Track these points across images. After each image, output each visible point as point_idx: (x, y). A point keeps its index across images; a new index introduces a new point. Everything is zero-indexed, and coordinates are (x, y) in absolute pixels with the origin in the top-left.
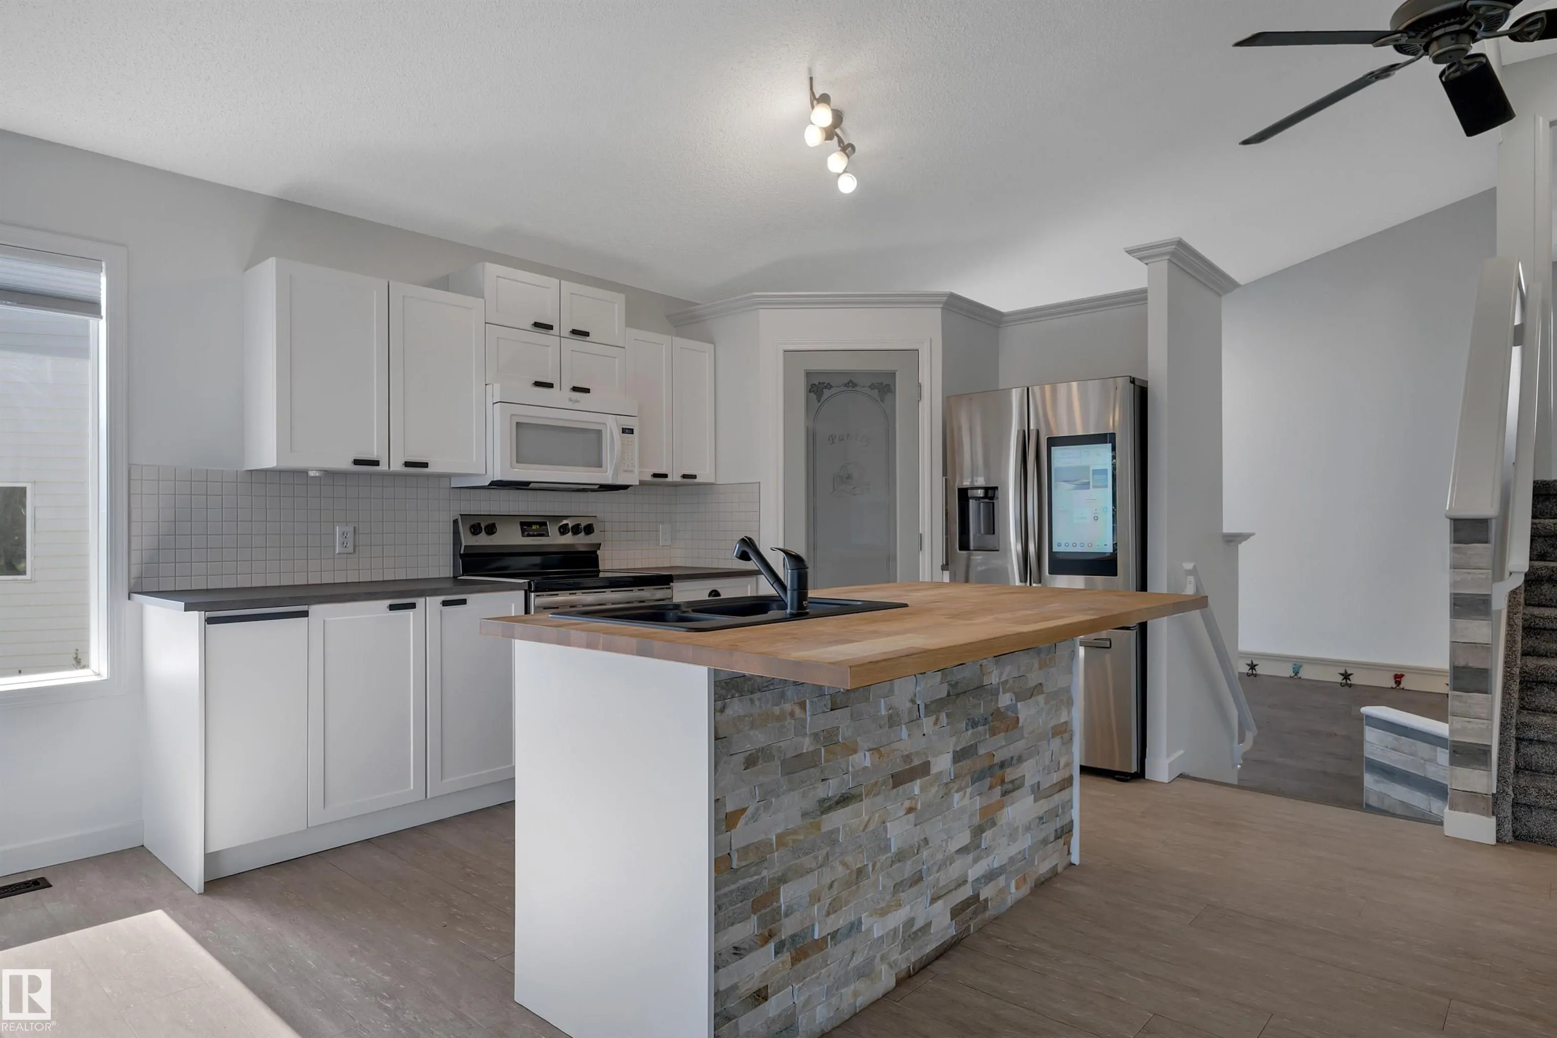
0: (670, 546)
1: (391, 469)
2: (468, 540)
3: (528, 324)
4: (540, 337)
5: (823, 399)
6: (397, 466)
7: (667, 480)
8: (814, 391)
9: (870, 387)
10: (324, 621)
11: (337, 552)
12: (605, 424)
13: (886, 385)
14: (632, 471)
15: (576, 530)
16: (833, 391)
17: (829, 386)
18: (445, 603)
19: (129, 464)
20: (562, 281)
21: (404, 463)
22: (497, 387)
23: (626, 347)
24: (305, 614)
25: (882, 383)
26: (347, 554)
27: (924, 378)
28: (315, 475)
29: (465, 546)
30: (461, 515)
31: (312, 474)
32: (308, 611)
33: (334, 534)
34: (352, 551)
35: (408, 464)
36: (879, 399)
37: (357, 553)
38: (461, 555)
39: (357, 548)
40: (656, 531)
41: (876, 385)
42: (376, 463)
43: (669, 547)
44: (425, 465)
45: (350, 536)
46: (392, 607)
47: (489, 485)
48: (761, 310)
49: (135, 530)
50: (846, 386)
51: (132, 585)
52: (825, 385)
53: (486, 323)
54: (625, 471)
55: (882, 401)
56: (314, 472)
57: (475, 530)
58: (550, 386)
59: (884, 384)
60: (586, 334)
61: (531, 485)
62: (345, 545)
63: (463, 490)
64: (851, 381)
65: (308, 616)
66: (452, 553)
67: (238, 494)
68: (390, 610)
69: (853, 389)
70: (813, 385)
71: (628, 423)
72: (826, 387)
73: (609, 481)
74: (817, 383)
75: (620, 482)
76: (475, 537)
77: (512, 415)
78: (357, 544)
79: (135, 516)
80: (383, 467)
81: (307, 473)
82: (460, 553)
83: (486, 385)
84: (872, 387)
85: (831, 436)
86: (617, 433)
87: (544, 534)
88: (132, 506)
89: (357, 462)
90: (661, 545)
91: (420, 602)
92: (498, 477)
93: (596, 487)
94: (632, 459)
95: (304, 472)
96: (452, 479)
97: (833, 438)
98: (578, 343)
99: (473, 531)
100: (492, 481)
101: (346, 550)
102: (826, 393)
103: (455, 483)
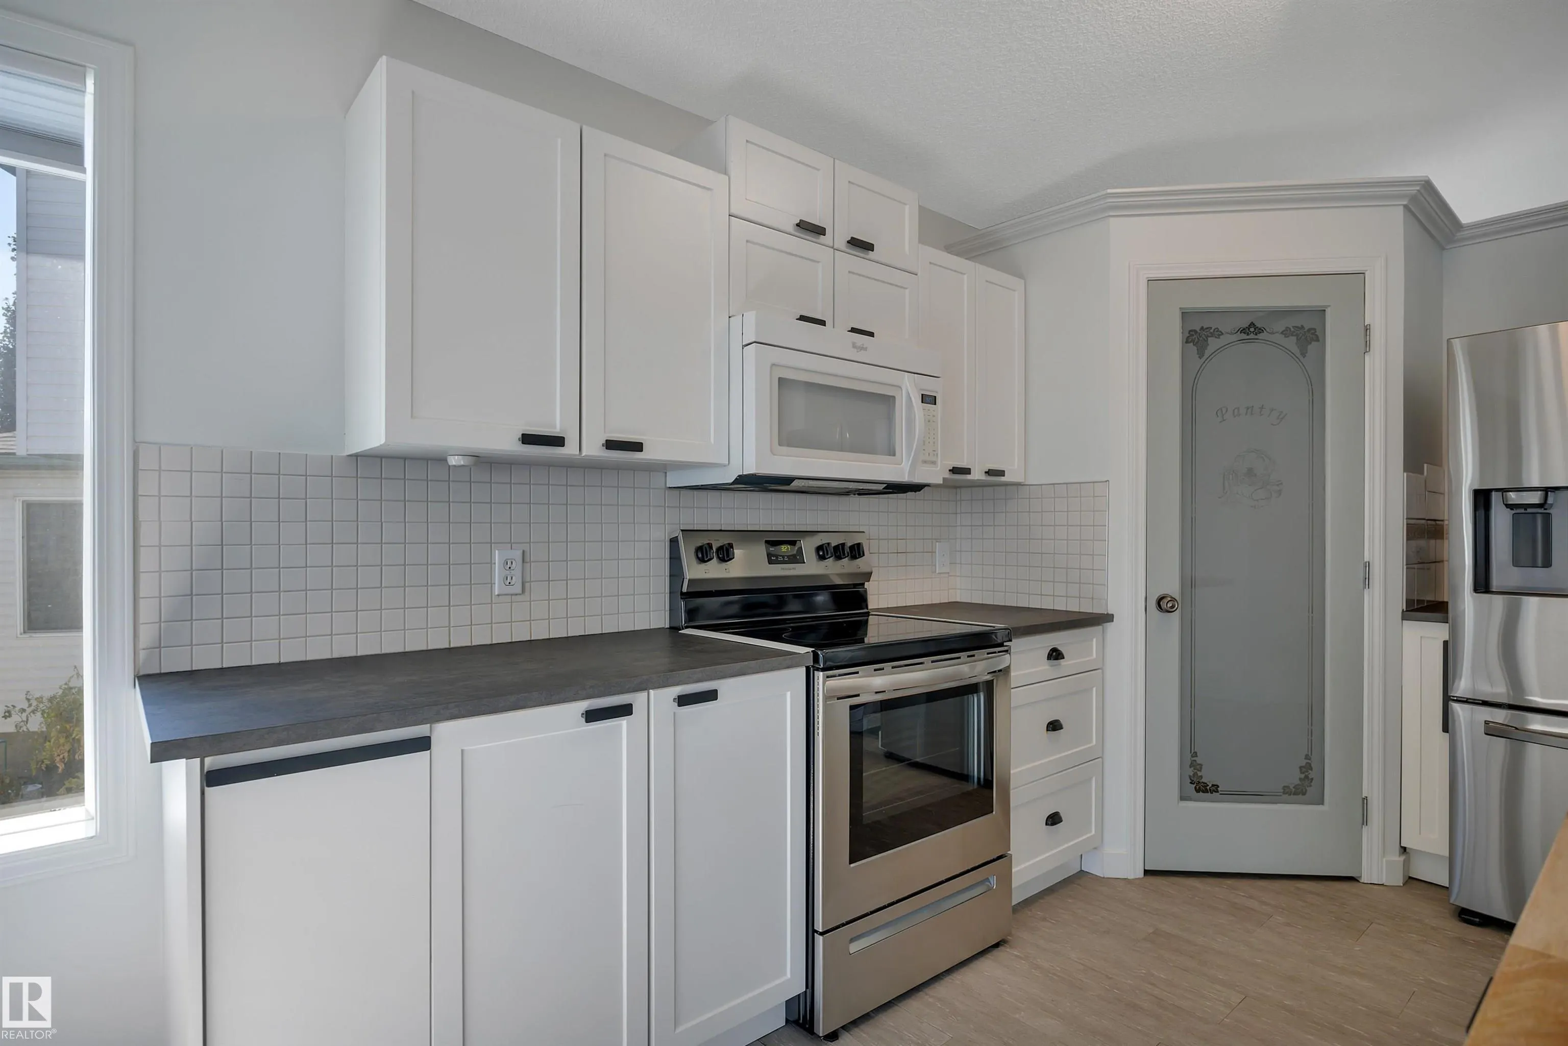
0: (948, 573)
1: (584, 454)
2: (694, 571)
3: (790, 226)
4: (805, 245)
5: (1207, 353)
6: (593, 449)
7: (969, 477)
8: (1193, 341)
9: (1282, 333)
10: (462, 751)
11: (496, 593)
12: (900, 387)
13: (1309, 330)
14: (934, 463)
15: (839, 552)
16: (1224, 340)
17: (1218, 333)
18: (683, 700)
19: (135, 441)
20: (837, 161)
21: (604, 442)
22: (751, 317)
23: (919, 274)
24: (423, 744)
25: (1302, 327)
26: (512, 595)
27: (1374, 314)
28: (459, 464)
29: (689, 580)
30: (682, 530)
31: (453, 461)
32: (429, 738)
33: (491, 563)
34: (520, 591)
35: (611, 445)
36: (1298, 355)
37: (527, 593)
38: (682, 593)
39: (527, 585)
40: (932, 552)
41: (1292, 329)
42: (559, 441)
43: (947, 575)
44: (637, 447)
45: (517, 566)
46: (592, 716)
47: (735, 482)
48: (1112, 219)
49: (147, 560)
50: (1244, 333)
51: (141, 661)
52: (1212, 331)
53: (729, 215)
54: (925, 462)
55: (1304, 354)
56: (456, 457)
57: (703, 554)
58: (822, 323)
59: (1306, 329)
60: (869, 247)
61: (795, 484)
62: (509, 580)
63: (683, 492)
64: (1252, 324)
65: (429, 748)
66: (667, 590)
67: (334, 497)
68: (587, 721)
69: (1256, 337)
70: (1192, 332)
71: (930, 387)
72: (1212, 335)
73: (905, 478)
74: (1198, 329)
75: (917, 480)
76: (703, 566)
77: (773, 365)
78: (528, 579)
79: (148, 535)
80: (570, 450)
81: (446, 460)
82: (681, 591)
83: (730, 317)
84: (1286, 333)
85: (1221, 409)
86: (916, 400)
87: (797, 558)
88: (141, 518)
89: (528, 439)
90: (937, 572)
91: (638, 700)
92: (751, 468)
93: (881, 487)
94: (934, 443)
95: (438, 459)
96: (667, 474)
97: (1223, 412)
98: (855, 261)
99: (700, 556)
100: (739, 476)
101: (510, 590)
102: (1213, 344)
103: (674, 480)
